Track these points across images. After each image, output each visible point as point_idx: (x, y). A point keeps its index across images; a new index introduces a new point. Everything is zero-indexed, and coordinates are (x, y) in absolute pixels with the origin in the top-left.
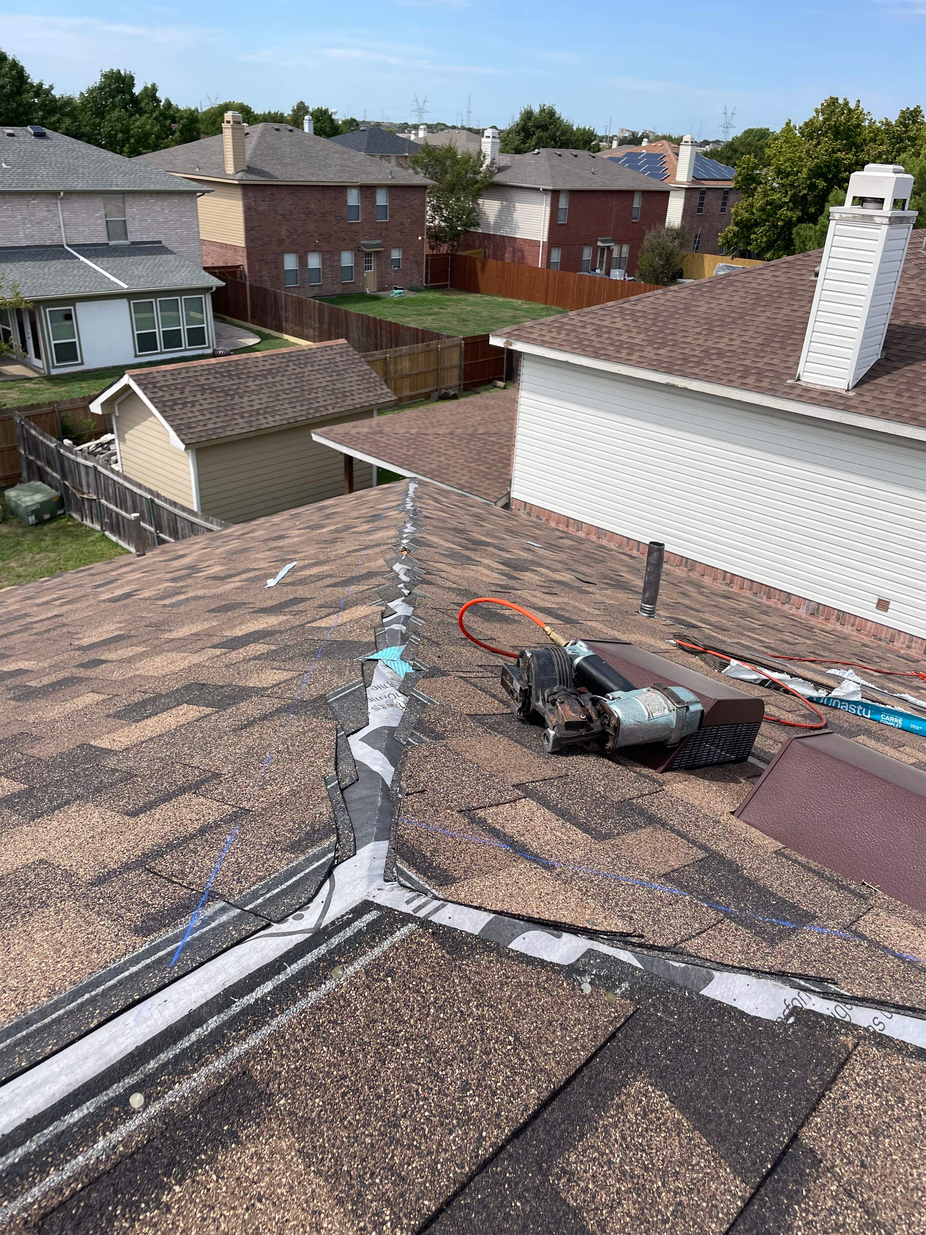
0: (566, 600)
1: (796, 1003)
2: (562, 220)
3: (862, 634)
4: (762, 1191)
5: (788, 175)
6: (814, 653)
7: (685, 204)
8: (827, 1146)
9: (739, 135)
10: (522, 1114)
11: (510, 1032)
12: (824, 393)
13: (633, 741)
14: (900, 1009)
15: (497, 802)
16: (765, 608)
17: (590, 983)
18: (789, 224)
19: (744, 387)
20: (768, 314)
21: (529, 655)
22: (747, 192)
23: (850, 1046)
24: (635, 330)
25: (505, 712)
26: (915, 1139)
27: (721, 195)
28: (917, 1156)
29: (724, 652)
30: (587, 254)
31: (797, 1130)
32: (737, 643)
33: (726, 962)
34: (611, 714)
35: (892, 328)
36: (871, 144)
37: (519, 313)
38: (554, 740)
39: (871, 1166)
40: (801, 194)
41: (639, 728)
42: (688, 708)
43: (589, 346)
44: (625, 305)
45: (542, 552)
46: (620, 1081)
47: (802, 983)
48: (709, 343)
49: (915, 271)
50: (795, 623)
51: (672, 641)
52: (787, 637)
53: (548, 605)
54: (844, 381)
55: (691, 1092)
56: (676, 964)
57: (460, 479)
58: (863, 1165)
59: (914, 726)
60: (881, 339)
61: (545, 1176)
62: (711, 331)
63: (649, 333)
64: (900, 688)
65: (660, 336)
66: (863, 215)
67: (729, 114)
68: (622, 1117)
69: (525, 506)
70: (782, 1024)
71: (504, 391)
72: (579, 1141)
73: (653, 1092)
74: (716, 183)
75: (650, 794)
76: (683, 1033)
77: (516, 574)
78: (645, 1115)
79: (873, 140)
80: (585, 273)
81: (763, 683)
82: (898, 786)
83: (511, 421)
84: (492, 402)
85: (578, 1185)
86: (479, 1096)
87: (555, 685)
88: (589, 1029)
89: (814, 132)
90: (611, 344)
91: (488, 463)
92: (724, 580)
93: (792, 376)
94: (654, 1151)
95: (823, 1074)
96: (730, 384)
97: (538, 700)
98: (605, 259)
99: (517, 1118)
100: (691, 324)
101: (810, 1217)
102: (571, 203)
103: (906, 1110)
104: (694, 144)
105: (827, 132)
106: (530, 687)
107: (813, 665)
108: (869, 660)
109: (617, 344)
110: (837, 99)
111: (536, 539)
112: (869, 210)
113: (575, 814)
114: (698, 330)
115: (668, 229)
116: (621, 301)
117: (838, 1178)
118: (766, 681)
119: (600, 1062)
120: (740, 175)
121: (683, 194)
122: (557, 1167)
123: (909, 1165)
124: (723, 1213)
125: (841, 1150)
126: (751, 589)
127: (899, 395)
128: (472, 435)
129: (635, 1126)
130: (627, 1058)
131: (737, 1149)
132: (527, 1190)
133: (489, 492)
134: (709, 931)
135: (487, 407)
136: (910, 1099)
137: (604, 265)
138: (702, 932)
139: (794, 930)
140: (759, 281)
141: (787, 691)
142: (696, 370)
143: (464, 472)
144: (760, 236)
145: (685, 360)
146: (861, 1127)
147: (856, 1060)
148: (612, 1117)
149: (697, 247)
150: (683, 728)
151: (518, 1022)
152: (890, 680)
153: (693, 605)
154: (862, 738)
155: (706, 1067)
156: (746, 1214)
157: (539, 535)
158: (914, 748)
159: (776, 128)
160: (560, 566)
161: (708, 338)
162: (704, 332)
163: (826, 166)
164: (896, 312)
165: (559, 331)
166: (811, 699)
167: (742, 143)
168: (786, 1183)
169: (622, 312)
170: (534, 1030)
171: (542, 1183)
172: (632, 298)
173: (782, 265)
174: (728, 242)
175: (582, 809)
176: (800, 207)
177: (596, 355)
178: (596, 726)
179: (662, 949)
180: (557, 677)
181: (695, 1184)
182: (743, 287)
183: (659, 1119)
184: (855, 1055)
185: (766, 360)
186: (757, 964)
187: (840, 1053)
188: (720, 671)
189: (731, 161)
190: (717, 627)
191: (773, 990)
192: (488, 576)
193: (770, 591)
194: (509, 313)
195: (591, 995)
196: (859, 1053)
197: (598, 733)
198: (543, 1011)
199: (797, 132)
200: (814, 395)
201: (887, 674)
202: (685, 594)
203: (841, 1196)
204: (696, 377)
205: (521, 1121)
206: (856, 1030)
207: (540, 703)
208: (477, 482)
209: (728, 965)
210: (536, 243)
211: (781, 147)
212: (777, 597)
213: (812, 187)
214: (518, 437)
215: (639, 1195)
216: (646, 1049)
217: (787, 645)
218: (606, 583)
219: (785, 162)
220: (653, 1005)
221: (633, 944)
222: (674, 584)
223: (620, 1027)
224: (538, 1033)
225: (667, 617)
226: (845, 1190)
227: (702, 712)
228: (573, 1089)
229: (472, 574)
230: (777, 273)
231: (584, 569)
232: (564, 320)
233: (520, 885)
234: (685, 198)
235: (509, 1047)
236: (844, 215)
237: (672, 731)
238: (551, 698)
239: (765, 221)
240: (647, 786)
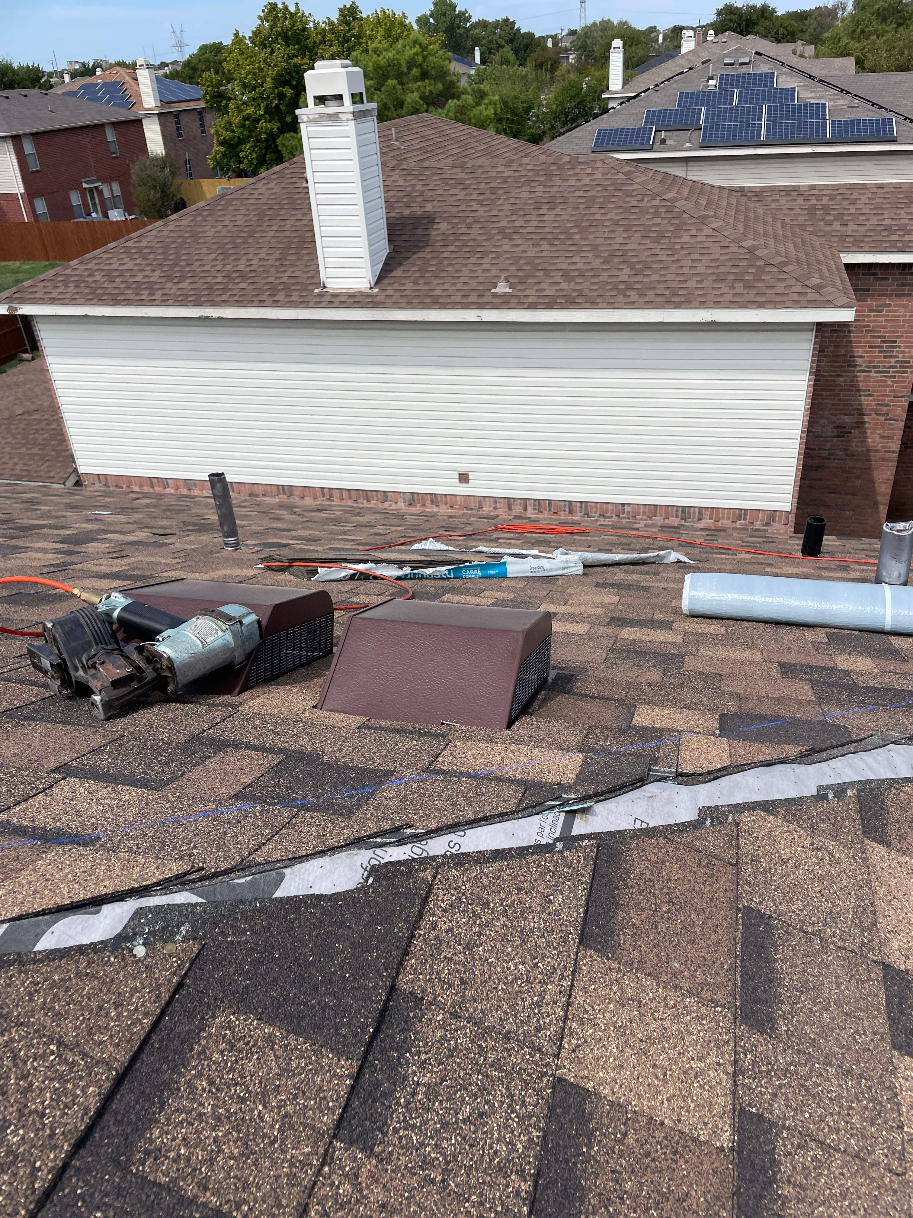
0: (140, 558)
1: (373, 862)
2: (34, 166)
3: (456, 509)
4: (371, 1057)
5: (254, 88)
6: (404, 537)
7: (162, 131)
8: (425, 982)
9: (195, 52)
10: (82, 1120)
11: (51, 1040)
12: (351, 295)
13: (192, 675)
14: (473, 823)
15: (25, 797)
16: (358, 510)
17: (143, 944)
18: (272, 137)
19: (276, 304)
20: (275, 228)
21: (49, 625)
22: (219, 110)
23: (430, 878)
24: (148, 268)
25: (47, 695)
26: (505, 935)
27: (196, 116)
28: (510, 949)
29: (309, 560)
30: (75, 199)
31: (394, 981)
32: (330, 549)
33: (299, 854)
34: (160, 656)
35: (390, 221)
36: (322, 46)
37: (21, 276)
38: (103, 705)
39: (470, 980)
40: (273, 105)
41: (196, 659)
42: (241, 623)
43: (104, 294)
44: (129, 244)
45: (110, 518)
46: (197, 1027)
47: (379, 840)
48: (228, 268)
49: (393, 163)
50: (387, 516)
51: (260, 566)
52: (380, 529)
53: (114, 569)
54: (365, 280)
55: (278, 999)
56: (242, 881)
57: (12, 470)
58: (463, 982)
59: (491, 572)
60: (384, 233)
61: (126, 1169)
62: (225, 255)
63: (165, 269)
64: (474, 544)
65: (176, 269)
66: (329, 114)
67: (178, 32)
68: (206, 1063)
69: (99, 478)
70: (362, 889)
71: (32, 363)
72: (160, 1112)
73: (237, 1019)
74: (186, 104)
75: (223, 721)
76: (259, 945)
77: (77, 549)
78: (232, 1046)
79: (323, 42)
80: (81, 220)
81: (352, 577)
82: (450, 626)
83: (49, 393)
84: (21, 378)
85: (167, 1158)
86: (23, 1127)
87: (92, 647)
88: (149, 992)
89: (265, 40)
90: (128, 288)
91: (39, 444)
92: (323, 496)
93: (318, 284)
94: (248, 1078)
95: (409, 916)
96: (262, 304)
97: (77, 670)
98: (97, 201)
99: (76, 1127)
100: (204, 251)
101: (423, 1057)
102: (37, 146)
103: (492, 912)
104: (149, 66)
105: (276, 38)
106: (64, 660)
107: (403, 547)
108: (454, 529)
109: (134, 286)
110: (275, 4)
111: (106, 507)
112: (332, 108)
113: (131, 773)
114: (213, 256)
115: (153, 160)
116: (122, 240)
117: (442, 1007)
118: (355, 575)
119: (170, 1019)
120: (207, 93)
121: (156, 121)
122: (139, 1152)
123: (504, 960)
124: (333, 1101)
125: (440, 979)
126: (350, 498)
127: (415, 283)
128: (9, 418)
129: (222, 1064)
130: (201, 1000)
131: (336, 1030)
132: (106, 1195)
133: (52, 474)
134: (282, 832)
135: (17, 385)
136: (494, 901)
137: (99, 208)
138: (274, 836)
139: (372, 794)
140: (256, 196)
141: (376, 578)
142: (225, 297)
143: (16, 460)
144: (247, 151)
145: (210, 288)
146: (454, 948)
147: (438, 889)
148: (194, 1068)
149: (191, 173)
150: (243, 643)
151: (58, 1026)
152: (473, 540)
153: (284, 526)
154: (446, 597)
155: (290, 967)
156: (358, 1088)
157: (110, 502)
158: (493, 590)
159: (227, 41)
160: (131, 527)
161: (226, 262)
162: (220, 257)
163: (288, 73)
164: (389, 206)
165: (66, 285)
166: (399, 578)
167: (200, 60)
168: (393, 1037)
169: (127, 250)
170: (81, 1024)
171: (123, 1178)
172: (133, 235)
173: (273, 177)
174: (218, 164)
175: (140, 765)
176: (277, 118)
177: (116, 302)
178: (149, 674)
179: (226, 872)
180: (91, 638)
181: (298, 1088)
182: (242, 205)
183: (249, 1042)
184: (437, 884)
185: (288, 274)
186: (333, 843)
187: (420, 889)
188: (309, 579)
189: (194, 80)
190: (308, 540)
191: (348, 860)
192: (39, 559)
193: (367, 494)
194: (10, 278)
195: (147, 954)
196: (440, 880)
197: (153, 680)
198: (89, 999)
199: (248, 42)
200: (344, 299)
201: (469, 536)
202: (277, 519)
203: (448, 1022)
204: (226, 303)
205: (82, 1128)
206: (434, 861)
207: (81, 672)
208: (34, 468)
209: (302, 857)
210: (12, 197)
211: (238, 61)
212: (375, 498)
213: (281, 96)
214: (63, 408)
215: (239, 1132)
216: (221, 981)
217: (378, 537)
218: (188, 530)
219: (247, 75)
220: (222, 933)
221: (193, 881)
222: (264, 512)
223: (186, 974)
224: (87, 1026)
225: (256, 545)
226: (451, 1014)
227: (259, 622)
228: (143, 1061)
229: (19, 562)
230: (271, 186)
231: (164, 523)
232: (68, 271)
233: (48, 876)
234: (160, 125)
235: (52, 1058)
236: (311, 117)
237: (233, 650)
238: (90, 663)
239: (249, 136)
240: (219, 714)
